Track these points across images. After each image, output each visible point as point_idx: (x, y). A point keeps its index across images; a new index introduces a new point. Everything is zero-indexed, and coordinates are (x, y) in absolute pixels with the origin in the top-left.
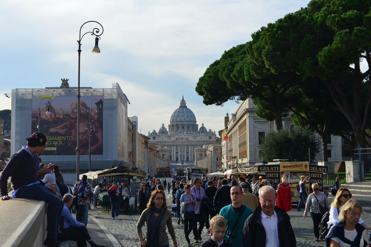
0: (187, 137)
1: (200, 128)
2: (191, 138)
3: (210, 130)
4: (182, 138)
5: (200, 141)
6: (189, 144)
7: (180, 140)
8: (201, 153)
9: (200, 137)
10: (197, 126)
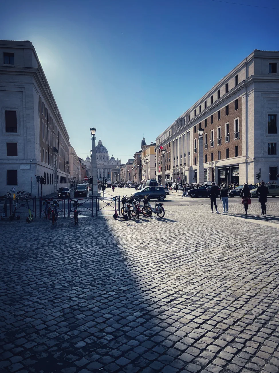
0: (104, 163)
1: (111, 159)
2: (106, 164)
3: (117, 159)
4: (100, 164)
5: (111, 166)
6: (105, 167)
7: (99, 165)
8: (115, 172)
9: (112, 163)
10: (109, 156)
